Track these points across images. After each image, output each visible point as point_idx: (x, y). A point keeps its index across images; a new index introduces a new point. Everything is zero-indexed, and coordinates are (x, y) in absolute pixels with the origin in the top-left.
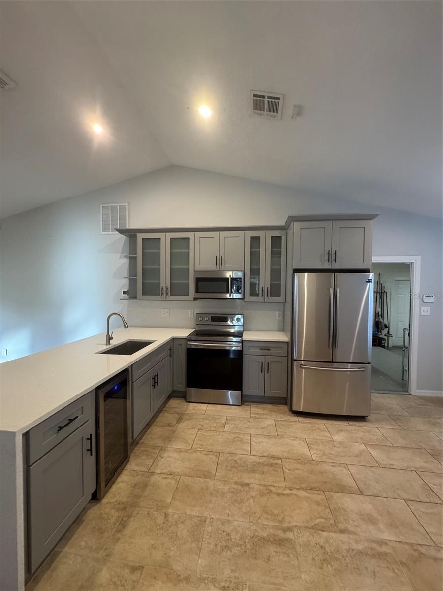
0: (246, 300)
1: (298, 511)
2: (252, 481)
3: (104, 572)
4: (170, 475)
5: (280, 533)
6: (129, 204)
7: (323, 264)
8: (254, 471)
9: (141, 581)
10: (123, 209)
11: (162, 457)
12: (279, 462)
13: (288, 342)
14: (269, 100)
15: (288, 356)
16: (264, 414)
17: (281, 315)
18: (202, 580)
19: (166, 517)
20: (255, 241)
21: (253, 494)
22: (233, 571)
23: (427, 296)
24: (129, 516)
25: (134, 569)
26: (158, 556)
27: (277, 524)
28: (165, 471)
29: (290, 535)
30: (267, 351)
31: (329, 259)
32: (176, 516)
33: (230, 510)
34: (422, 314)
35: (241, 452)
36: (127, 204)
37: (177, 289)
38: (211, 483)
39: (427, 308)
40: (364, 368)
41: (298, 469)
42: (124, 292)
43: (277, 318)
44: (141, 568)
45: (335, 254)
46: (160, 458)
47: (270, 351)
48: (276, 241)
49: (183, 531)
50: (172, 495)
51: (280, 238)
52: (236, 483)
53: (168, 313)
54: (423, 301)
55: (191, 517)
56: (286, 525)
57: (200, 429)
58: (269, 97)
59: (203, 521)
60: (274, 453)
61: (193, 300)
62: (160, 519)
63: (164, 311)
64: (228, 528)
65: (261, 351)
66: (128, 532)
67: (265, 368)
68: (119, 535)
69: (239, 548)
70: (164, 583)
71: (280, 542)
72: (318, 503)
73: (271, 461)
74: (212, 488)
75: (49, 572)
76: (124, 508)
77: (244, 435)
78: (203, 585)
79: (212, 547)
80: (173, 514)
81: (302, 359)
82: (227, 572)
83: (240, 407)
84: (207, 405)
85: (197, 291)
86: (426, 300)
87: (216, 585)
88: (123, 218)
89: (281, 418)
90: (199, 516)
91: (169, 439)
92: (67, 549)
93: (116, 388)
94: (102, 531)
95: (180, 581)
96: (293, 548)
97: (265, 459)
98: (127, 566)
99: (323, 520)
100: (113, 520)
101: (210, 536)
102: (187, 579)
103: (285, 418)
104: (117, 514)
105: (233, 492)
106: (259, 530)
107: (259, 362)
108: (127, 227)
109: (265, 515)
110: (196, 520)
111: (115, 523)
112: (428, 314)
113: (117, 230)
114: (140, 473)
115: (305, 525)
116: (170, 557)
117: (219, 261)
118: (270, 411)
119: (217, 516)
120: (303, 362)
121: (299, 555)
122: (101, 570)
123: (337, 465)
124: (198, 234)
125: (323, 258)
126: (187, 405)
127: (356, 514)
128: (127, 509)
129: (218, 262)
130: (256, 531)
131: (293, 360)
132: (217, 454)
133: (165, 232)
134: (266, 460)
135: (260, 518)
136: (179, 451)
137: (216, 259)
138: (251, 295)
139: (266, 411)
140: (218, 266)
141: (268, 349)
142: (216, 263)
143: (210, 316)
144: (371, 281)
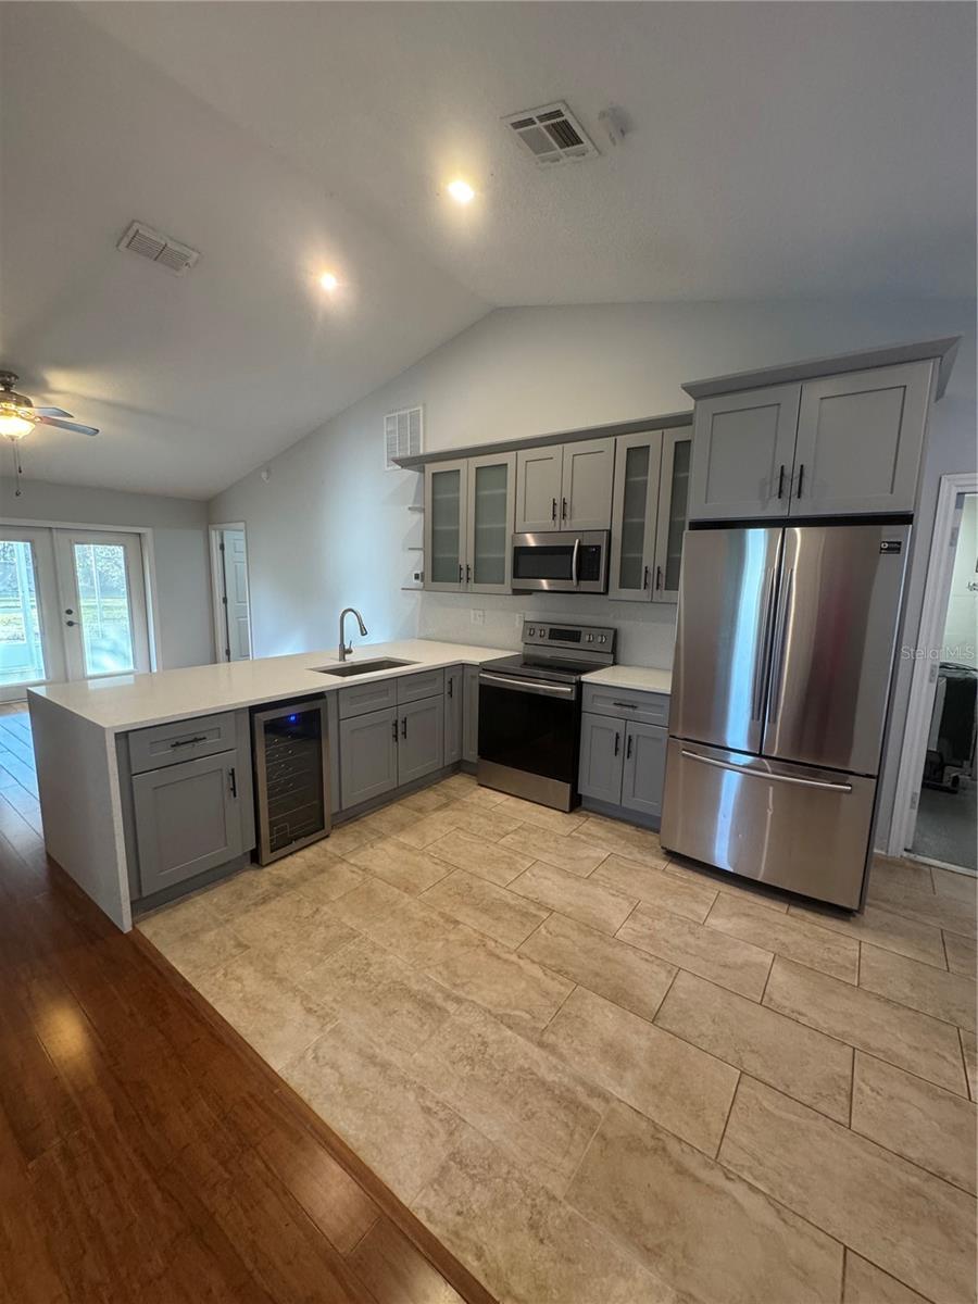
0: (612, 594)
1: (499, 987)
2: (469, 921)
3: (212, 933)
4: (364, 870)
5: (439, 999)
6: (424, 405)
7: (765, 506)
8: (485, 911)
9: (237, 958)
10: (414, 418)
11: (372, 847)
12: (544, 915)
14: (549, 122)
16: (600, 838)
18: (295, 990)
19: (315, 913)
20: (637, 456)
21: (452, 937)
22: (335, 1000)
24: (278, 895)
25: (239, 945)
26: (273, 945)
27: (446, 986)
28: (359, 864)
29: (451, 1007)
30: (631, 710)
31: (780, 490)
32: (326, 917)
33: (398, 941)
35: (493, 879)
36: (421, 408)
37: (481, 573)
38: (407, 898)
41: (568, 938)
42: (417, 577)
44: (247, 947)
45: (801, 475)
46: (369, 846)
47: (637, 711)
48: (682, 450)
49: (319, 935)
50: (343, 893)
51: (688, 443)
52: (442, 915)
53: (482, 619)
55: (342, 925)
56: (460, 993)
57: (462, 829)
58: (542, 118)
59: (352, 935)
60: (550, 901)
61: (510, 592)
62: (307, 912)
63: (475, 615)
64: (375, 958)
65: (618, 708)
66: (262, 909)
67: (622, 746)
68: (253, 908)
69: (366, 984)
70: (256, 971)
71: (426, 1005)
72: (546, 994)
73: (532, 909)
74: (401, 906)
75: (170, 910)
76: (280, 885)
77: (523, 858)
78: (290, 994)
79: (336, 966)
80: (325, 914)
82: (328, 998)
83: (567, 815)
84: (508, 797)
85: (516, 575)
87: (305, 1003)
88: (415, 437)
89: (630, 853)
90: (352, 929)
91: (402, 827)
92: (198, 898)
93: (293, 718)
94: (240, 896)
95: (273, 978)
96: (439, 1021)
97: (523, 902)
98: (236, 938)
99: (527, 1016)
100: (260, 891)
101: (345, 956)
102: (280, 981)
103: (638, 856)
104: (269, 887)
105: (426, 923)
106: (413, 980)
107: (611, 730)
108: (421, 452)
109: (440, 968)
110: (345, 931)
111: (258, 895)
113: (398, 461)
114: (329, 855)
115: (490, 1007)
116: (283, 952)
117: (561, 509)
118: (619, 836)
119: (374, 939)
120: (687, 743)
121: (437, 1032)
122: (211, 930)
123: (658, 962)
124: (524, 454)
125: (768, 487)
126: (475, 789)
127: (602, 1039)
128: (281, 886)
129: (558, 512)
130: (409, 978)
132: (451, 868)
133: (467, 457)
134: (524, 904)
135: (429, 967)
136: (403, 847)
137: (554, 504)
138: (622, 585)
139: (610, 835)
140: (557, 522)
141: (632, 707)
142: (554, 515)
143: (547, 628)
144: (899, 549)
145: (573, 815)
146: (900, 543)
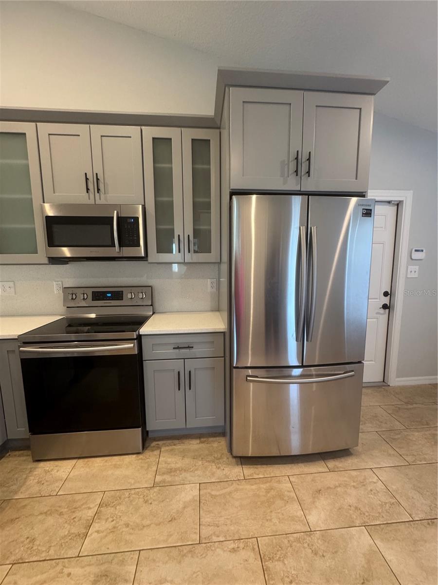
0: (150, 259)
7: (285, 183)
13: (224, 333)
15: (224, 357)
16: (182, 470)
17: (215, 285)
20: (161, 145)
23: (416, 251)
30: (187, 350)
31: (296, 171)
34: (408, 276)
39: (415, 267)
40: (353, 371)
43: (209, 289)
45: (309, 160)
47: (193, 350)
48: (200, 148)
51: (207, 142)
53: (12, 290)
54: (411, 258)
61: (46, 261)
65: (177, 351)
67: (184, 381)
81: (249, 365)
83: (141, 456)
85: (50, 244)
86: (416, 255)
89: (212, 475)
103: (220, 474)
107: (173, 370)
112: (416, 275)
117: (94, 183)
120: (250, 371)
125: (286, 168)
129: (91, 186)
131: (232, 367)
137: (87, 179)
138: (159, 251)
139: (187, 461)
140: (92, 196)
141: (189, 347)
142: (88, 189)
143: (89, 292)
144: (371, 214)
145: (147, 453)
146: (371, 210)
